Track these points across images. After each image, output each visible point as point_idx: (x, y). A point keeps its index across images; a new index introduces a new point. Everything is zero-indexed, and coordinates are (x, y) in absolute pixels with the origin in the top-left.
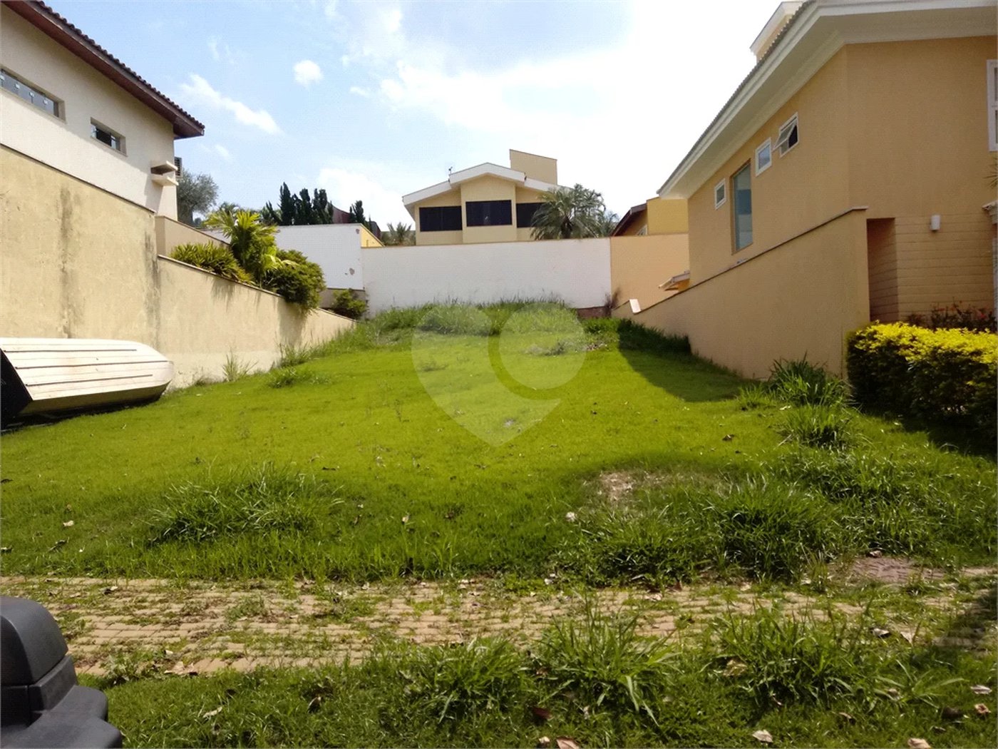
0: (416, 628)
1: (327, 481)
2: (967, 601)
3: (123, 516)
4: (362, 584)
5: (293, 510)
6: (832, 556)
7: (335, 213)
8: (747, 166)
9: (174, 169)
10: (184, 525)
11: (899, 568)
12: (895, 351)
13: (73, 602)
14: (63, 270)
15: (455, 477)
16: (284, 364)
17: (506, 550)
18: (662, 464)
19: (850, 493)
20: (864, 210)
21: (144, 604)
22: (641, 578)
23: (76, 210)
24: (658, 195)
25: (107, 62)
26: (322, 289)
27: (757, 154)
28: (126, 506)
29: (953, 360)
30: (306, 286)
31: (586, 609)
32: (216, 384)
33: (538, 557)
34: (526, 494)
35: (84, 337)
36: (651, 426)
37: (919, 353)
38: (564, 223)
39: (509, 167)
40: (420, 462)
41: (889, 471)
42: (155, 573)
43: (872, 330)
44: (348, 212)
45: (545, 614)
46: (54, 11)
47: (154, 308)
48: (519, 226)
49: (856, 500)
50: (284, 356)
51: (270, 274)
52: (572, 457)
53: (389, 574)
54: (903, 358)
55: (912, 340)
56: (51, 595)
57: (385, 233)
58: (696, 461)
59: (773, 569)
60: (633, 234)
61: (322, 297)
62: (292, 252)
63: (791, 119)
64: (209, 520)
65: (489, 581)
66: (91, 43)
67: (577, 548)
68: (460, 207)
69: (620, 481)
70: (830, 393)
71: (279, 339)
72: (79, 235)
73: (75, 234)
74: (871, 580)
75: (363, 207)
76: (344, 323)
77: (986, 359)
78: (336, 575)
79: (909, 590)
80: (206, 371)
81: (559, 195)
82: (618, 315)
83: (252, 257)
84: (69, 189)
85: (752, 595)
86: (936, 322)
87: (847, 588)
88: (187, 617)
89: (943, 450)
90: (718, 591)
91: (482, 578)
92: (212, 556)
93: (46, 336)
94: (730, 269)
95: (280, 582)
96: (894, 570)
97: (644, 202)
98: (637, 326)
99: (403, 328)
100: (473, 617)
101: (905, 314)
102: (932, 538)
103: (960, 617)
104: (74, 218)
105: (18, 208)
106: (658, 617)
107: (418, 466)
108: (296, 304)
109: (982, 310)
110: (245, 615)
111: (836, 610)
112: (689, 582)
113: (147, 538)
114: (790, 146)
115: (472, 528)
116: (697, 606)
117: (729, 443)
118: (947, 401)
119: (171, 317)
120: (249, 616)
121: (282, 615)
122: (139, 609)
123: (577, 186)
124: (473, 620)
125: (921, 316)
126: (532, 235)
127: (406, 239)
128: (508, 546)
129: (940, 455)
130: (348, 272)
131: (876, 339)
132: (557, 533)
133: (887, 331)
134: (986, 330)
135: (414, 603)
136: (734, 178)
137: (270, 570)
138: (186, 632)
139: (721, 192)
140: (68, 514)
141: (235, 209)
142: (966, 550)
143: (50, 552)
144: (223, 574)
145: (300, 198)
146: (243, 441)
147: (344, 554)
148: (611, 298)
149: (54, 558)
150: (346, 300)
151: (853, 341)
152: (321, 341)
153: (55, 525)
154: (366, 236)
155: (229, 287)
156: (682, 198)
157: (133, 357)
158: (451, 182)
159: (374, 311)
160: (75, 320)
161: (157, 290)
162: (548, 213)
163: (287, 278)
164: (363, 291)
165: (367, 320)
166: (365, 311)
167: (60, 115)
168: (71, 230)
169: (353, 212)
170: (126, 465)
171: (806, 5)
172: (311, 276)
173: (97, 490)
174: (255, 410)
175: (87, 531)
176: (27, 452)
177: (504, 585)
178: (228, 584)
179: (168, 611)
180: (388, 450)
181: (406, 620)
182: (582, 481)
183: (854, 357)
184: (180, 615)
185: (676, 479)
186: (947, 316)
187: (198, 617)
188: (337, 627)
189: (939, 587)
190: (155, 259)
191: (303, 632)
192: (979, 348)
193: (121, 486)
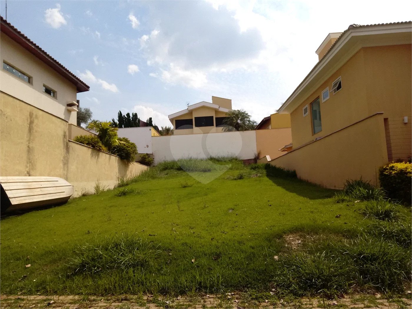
1: (153, 242)
3: (54, 261)
4: (177, 296)
5: (139, 257)
7: (140, 122)
8: (318, 99)
9: (77, 105)
10: (85, 266)
12: (406, 175)
14: (28, 147)
15: (213, 238)
16: (120, 186)
17: (247, 276)
18: (314, 230)
20: (383, 113)
22: (322, 291)
23: (36, 121)
24: (277, 112)
25: (51, 61)
26: (136, 154)
27: (322, 94)
28: (56, 256)
30: (130, 152)
32: (91, 195)
33: (264, 280)
34: (251, 247)
35: (36, 176)
36: (299, 211)
38: (236, 125)
39: (212, 103)
40: (194, 230)
42: (72, 293)
43: (391, 166)
44: (146, 122)
46: (31, 40)
47: (66, 162)
48: (217, 126)
50: (120, 182)
51: (115, 148)
52: (267, 227)
53: (190, 290)
54: (410, 177)
57: (160, 131)
58: (328, 228)
60: (265, 129)
61: (136, 157)
62: (124, 138)
63: (338, 79)
64: (98, 263)
65: (241, 294)
66: (45, 53)
67: (284, 275)
68: (192, 119)
69: (294, 239)
70: (376, 194)
71: (118, 175)
72: (36, 131)
73: (34, 131)
75: (152, 120)
76: (144, 168)
78: (164, 292)
80: (87, 190)
81: (233, 113)
83: (107, 141)
84: (33, 113)
85: (384, 300)
91: (237, 292)
92: (100, 282)
93: (19, 176)
95: (136, 296)
97: (270, 116)
99: (169, 169)
104: (35, 124)
105: (11, 120)
107: (194, 233)
108: (125, 160)
112: (347, 293)
113: (67, 273)
114: (338, 90)
115: (228, 265)
117: (340, 219)
119: (73, 167)
126: (223, 129)
127: (169, 133)
128: (248, 274)
130: (146, 147)
131: (394, 170)
133: (399, 166)
136: (311, 104)
137: (130, 289)
139: (306, 110)
140: (28, 261)
143: (20, 281)
144: (106, 292)
145: (126, 117)
146: (108, 222)
148: (257, 155)
149: (21, 284)
150: (145, 158)
151: (382, 171)
152: (135, 176)
153: (21, 266)
154: (153, 132)
155: (98, 153)
156: (288, 113)
157: (57, 184)
158: (189, 109)
159: (157, 162)
160: (32, 168)
161: (68, 155)
162: (229, 121)
163: (122, 149)
164: (152, 154)
165: (154, 166)
166: (153, 162)
167: (31, 82)
168: (33, 129)
169: (148, 122)
170: (55, 235)
171: (345, 32)
172: (132, 148)
173: (41, 248)
174: (111, 207)
175: (37, 269)
176: (8, 229)
177: (250, 296)
178: (110, 298)
180: (177, 225)
182: (276, 239)
183: (383, 178)
185: (322, 237)
190: (67, 141)
193: (53, 246)
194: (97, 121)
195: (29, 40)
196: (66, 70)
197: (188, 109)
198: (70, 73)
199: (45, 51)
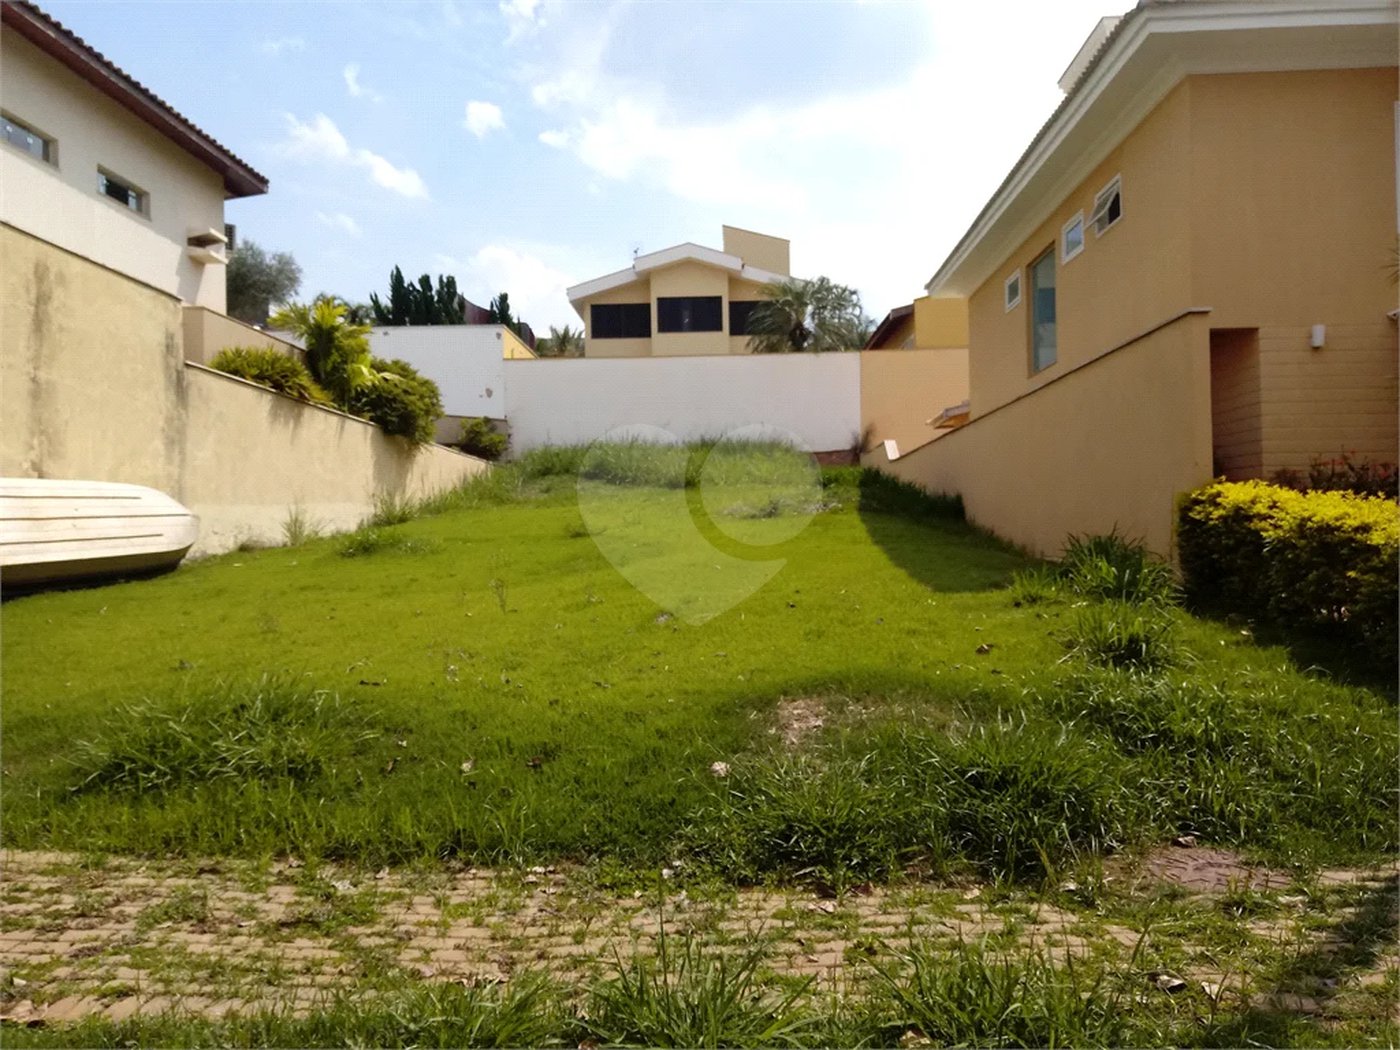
0: (434, 950)
1: (360, 703)
2: (1319, 928)
3: (42, 750)
4: (378, 869)
5: (294, 747)
6: (1115, 844)
7: (468, 311)
8: (1050, 251)
9: (223, 241)
10: (123, 766)
11: (1220, 866)
12: (1246, 524)
14: (34, 380)
15: (557, 702)
17: (611, 821)
18: (872, 687)
19: (1155, 742)
20: (1206, 313)
21: (21, 895)
22: (810, 873)
23: (58, 294)
24: (925, 293)
25: (123, 85)
26: (438, 416)
27: (1064, 233)
28: (52, 733)
29: (1329, 538)
30: (413, 411)
31: (709, 924)
32: (271, 550)
33: (658, 833)
34: (658, 731)
35: (64, 477)
36: (874, 627)
37: (1280, 527)
38: (795, 330)
39: (722, 250)
40: (512, 675)
41: (1217, 709)
43: (1214, 491)
44: (488, 308)
45: (646, 929)
46: (43, 10)
47: (176, 439)
48: (734, 331)
49: (1163, 754)
50: (379, 512)
51: (361, 393)
52: (743, 674)
53: (420, 855)
54: (1257, 533)
55: (1271, 508)
57: (543, 341)
58: (927, 684)
59: (1019, 862)
60: (896, 347)
61: (437, 427)
62: (396, 363)
64: (162, 759)
65: (577, 869)
66: (98, 57)
67: (720, 821)
68: (649, 305)
69: (808, 713)
70: (1149, 583)
71: (372, 486)
72: (61, 329)
73: (54, 328)
74: (1171, 885)
75: (509, 301)
76: (475, 465)
77: (1376, 538)
79: (1227, 907)
80: (255, 531)
81: (785, 290)
82: (867, 461)
83: (335, 368)
84: (49, 264)
85: (977, 907)
86: (1322, 481)
87: (1129, 898)
88: (79, 920)
89: (1309, 675)
90: (927, 898)
91: (567, 865)
94: (1019, 399)
95: (250, 863)
96: (1211, 869)
97: (911, 302)
98: (887, 478)
99: (557, 474)
100: (531, 931)
101: (1273, 469)
102: (1276, 818)
103: (1303, 957)
104: (55, 303)
106: (820, 941)
107: (508, 681)
108: (399, 438)
109: (1385, 466)
110: (170, 918)
111: (1107, 937)
112: (885, 882)
113: (64, 786)
114: (1110, 221)
115: (566, 783)
116: (887, 925)
117: (985, 656)
118: (1321, 600)
119: (202, 452)
120: (175, 922)
121: (229, 921)
122: (10, 903)
123: (823, 280)
124: (528, 938)
125: (1295, 472)
126: (748, 344)
127: (569, 348)
128: (615, 814)
129: (1303, 683)
130: (484, 393)
131: (1219, 504)
132: (693, 795)
133: (1235, 493)
134: (1380, 494)
135: (446, 905)
136: (1031, 268)
138: (68, 944)
139: (1014, 290)
142: (1327, 839)
144: (164, 848)
145: (418, 287)
147: (352, 822)
148: (860, 438)
150: (478, 433)
151: (1187, 507)
152: (437, 491)
154: (511, 343)
155: (296, 410)
156: (960, 296)
157: (132, 507)
158: (637, 269)
159: (520, 450)
160: (49, 452)
161: (182, 411)
162: (770, 316)
163: (387, 399)
164: (505, 421)
165: (509, 462)
166: (506, 449)
167: (51, 157)
168: (50, 322)
169: (495, 308)
170: (76, 670)
171: (1129, 18)
172: (422, 397)
174: (303, 589)
177: (598, 877)
178: (167, 864)
179: (54, 908)
180: (471, 656)
181: (424, 935)
182: (748, 710)
183: (1188, 530)
184: (69, 915)
185: (892, 712)
186: (1333, 474)
187: (95, 921)
188: (309, 943)
189: (1277, 903)
190: (180, 366)
191: (251, 951)
192: (1367, 521)
193: (51, 704)
194: (334, 298)
196: (177, 116)
197: (634, 267)
198: (192, 128)
199: (97, 49)
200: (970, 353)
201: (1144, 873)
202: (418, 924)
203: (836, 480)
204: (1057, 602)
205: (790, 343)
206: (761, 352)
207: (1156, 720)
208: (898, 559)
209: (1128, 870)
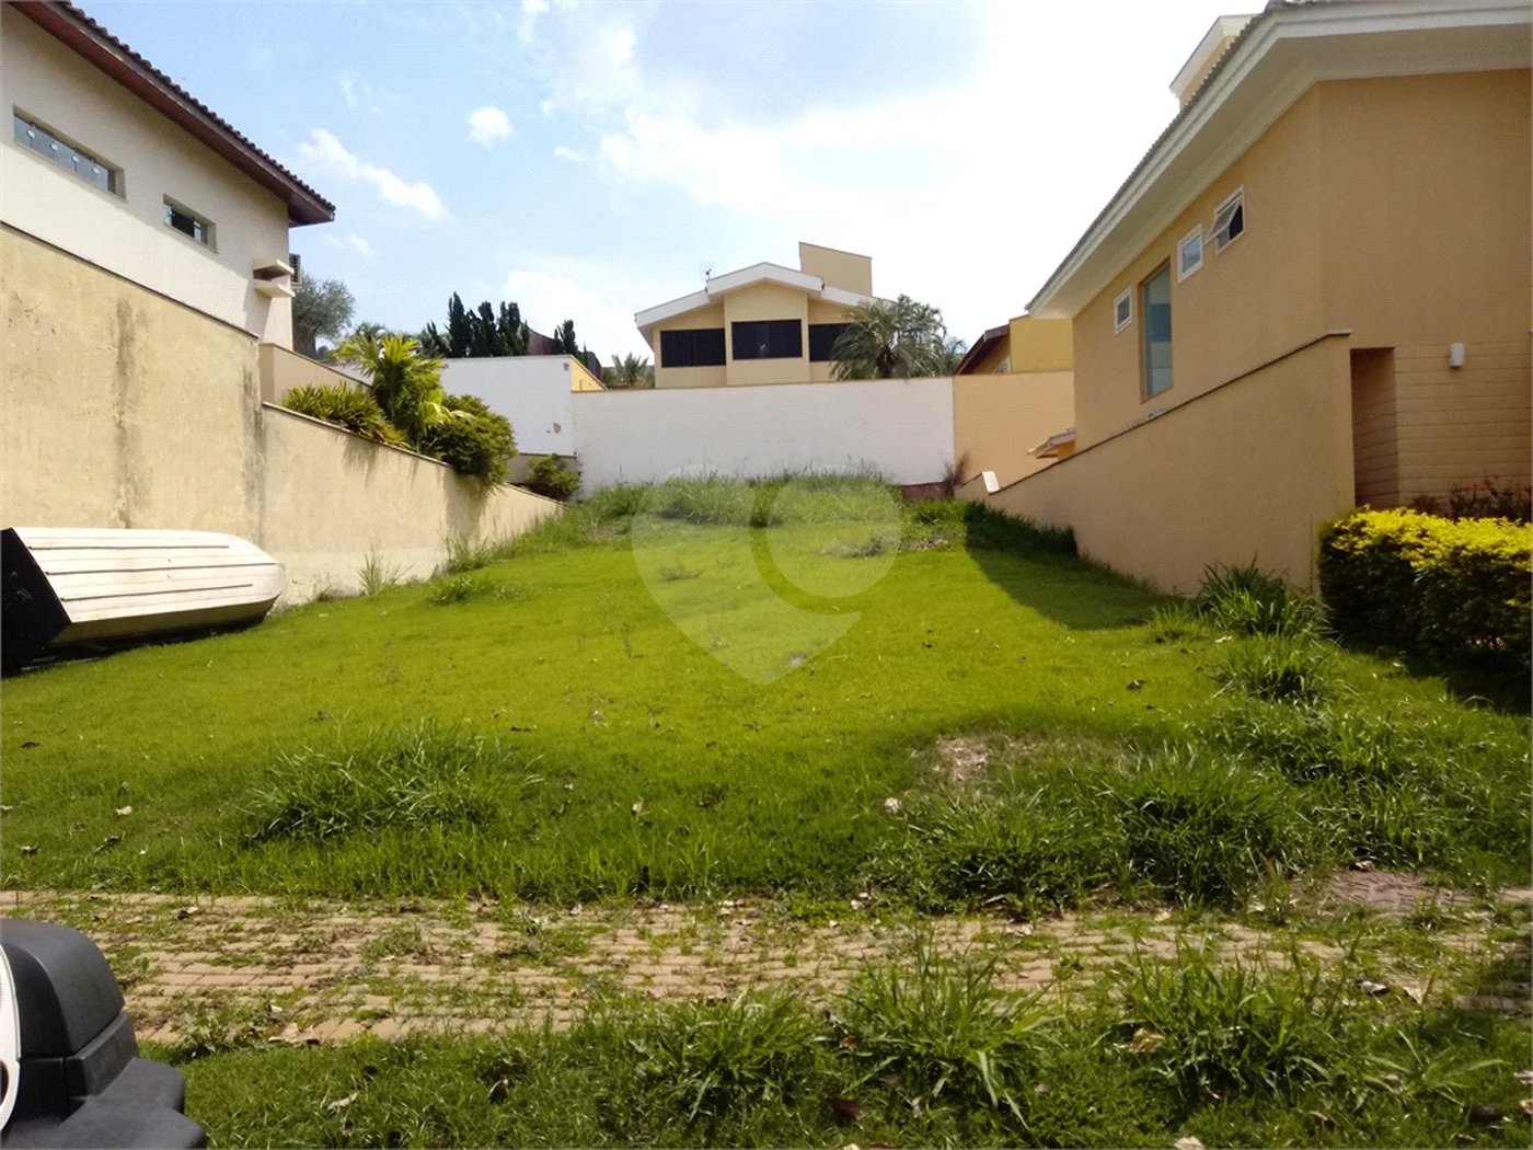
0: (654, 975)
1: (517, 749)
2: (1509, 939)
3: (206, 800)
4: (571, 906)
5: (466, 792)
6: (1296, 868)
7: (531, 339)
8: (1165, 267)
9: (288, 273)
10: (300, 813)
11: (1401, 887)
12: (1394, 553)
13: (131, 930)
14: (119, 425)
15: (714, 743)
16: (452, 570)
17: (792, 856)
18: (1033, 725)
19: (1325, 771)
20: (1347, 335)
21: (238, 935)
22: (1001, 900)
23: (141, 335)
24: (1026, 313)
25: (188, 109)
26: (511, 454)
27: (1180, 250)
28: (212, 784)
29: (1484, 567)
30: (487, 450)
31: (916, 948)
32: (349, 599)
33: (840, 867)
34: (823, 770)
35: (150, 526)
36: (1016, 666)
37: (1432, 556)
38: (882, 355)
39: (798, 268)
40: (660, 719)
41: (1385, 737)
42: (255, 887)
43: (1358, 520)
44: (553, 337)
45: (853, 954)
46: (111, 33)
47: (255, 483)
48: (813, 358)
49: (1334, 783)
51: (434, 431)
52: (894, 713)
53: (612, 891)
54: (1407, 562)
55: (1420, 536)
56: (97, 919)
57: (608, 369)
58: (1085, 721)
59: (1206, 887)
60: (983, 372)
61: (511, 467)
62: (466, 398)
63: (1233, 195)
64: (338, 806)
65: (765, 903)
66: (165, 81)
67: (901, 854)
68: (723, 331)
69: (968, 751)
70: (1293, 616)
71: (445, 531)
72: (144, 371)
73: (137, 370)
74: (1357, 906)
75: (575, 329)
76: (544, 506)
78: (532, 893)
79: (1417, 922)
80: (333, 580)
81: (875, 313)
82: (964, 495)
83: (405, 406)
84: (130, 303)
85: (1173, 928)
86: (1460, 508)
87: (1316, 916)
88: (304, 955)
89: (1470, 705)
90: (1120, 921)
91: (754, 899)
92: (342, 861)
93: (90, 525)
94: (1138, 426)
95: (447, 903)
96: (1392, 891)
97: (1006, 323)
99: (634, 514)
100: (741, 958)
101: (1410, 495)
102: (1452, 842)
103: (1497, 964)
104: (138, 344)
105: (53, 331)
106: (1026, 960)
107: (658, 725)
108: (471, 478)
110: (392, 952)
111: (1304, 951)
112: (1074, 907)
113: (242, 833)
114: (1232, 236)
115: (740, 822)
116: (1087, 944)
117: (1136, 692)
118: (1477, 631)
119: (281, 499)
120: (398, 954)
121: (448, 953)
122: (231, 942)
123: (902, 298)
124: (740, 963)
125: (1434, 498)
126: (833, 372)
127: (639, 378)
128: (796, 849)
129: (1465, 713)
130: (552, 430)
131: (1364, 534)
132: (870, 830)
133: (1381, 522)
135: (650, 936)
136: (1144, 285)
137: (431, 883)
138: (302, 978)
139: (1124, 307)
140: (122, 796)
141: (380, 332)
142: (1506, 860)
143: (97, 854)
144: (358, 890)
145: (478, 315)
146: (390, 686)
147: (543, 860)
148: (954, 470)
149: (101, 862)
150: (547, 472)
151: (1329, 537)
152: (509, 534)
153: (103, 812)
154: (578, 374)
155: (371, 452)
156: (1064, 316)
157: (224, 557)
158: (710, 292)
159: (591, 489)
160: (136, 501)
161: (261, 455)
162: (858, 340)
163: (459, 437)
164: (575, 458)
165: (580, 502)
166: (577, 488)
167: (117, 188)
168: (133, 364)
169: (559, 337)
170: (213, 722)
171: (1256, 22)
172: (495, 434)
173: (167, 759)
174: (408, 638)
175: (152, 822)
176: (62, 701)
177: (789, 909)
178: (366, 905)
179: (274, 945)
180: (611, 701)
181: (639, 963)
182: (909, 750)
183: (1331, 562)
184: (294, 952)
185: (1055, 749)
186: (1475, 499)
187: (320, 956)
188: (533, 972)
189: (1463, 917)
190: (258, 408)
191: (480, 979)
192: (1525, 548)
193: (204, 754)
195: (101, 33)
196: (244, 141)
197: (706, 290)
198: (258, 153)
200: (1076, 376)
201: (1328, 895)
202: (631, 953)
203: (940, 516)
204: (1199, 638)
205: (876, 369)
206: (846, 378)
207: (1323, 750)
208: (1021, 597)
209: (1310, 892)
